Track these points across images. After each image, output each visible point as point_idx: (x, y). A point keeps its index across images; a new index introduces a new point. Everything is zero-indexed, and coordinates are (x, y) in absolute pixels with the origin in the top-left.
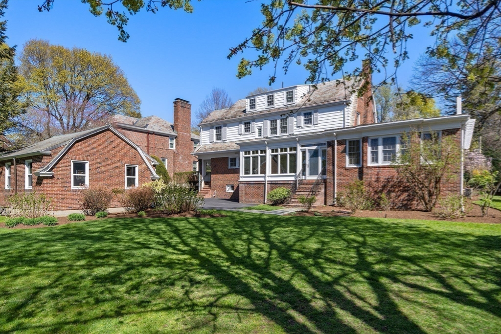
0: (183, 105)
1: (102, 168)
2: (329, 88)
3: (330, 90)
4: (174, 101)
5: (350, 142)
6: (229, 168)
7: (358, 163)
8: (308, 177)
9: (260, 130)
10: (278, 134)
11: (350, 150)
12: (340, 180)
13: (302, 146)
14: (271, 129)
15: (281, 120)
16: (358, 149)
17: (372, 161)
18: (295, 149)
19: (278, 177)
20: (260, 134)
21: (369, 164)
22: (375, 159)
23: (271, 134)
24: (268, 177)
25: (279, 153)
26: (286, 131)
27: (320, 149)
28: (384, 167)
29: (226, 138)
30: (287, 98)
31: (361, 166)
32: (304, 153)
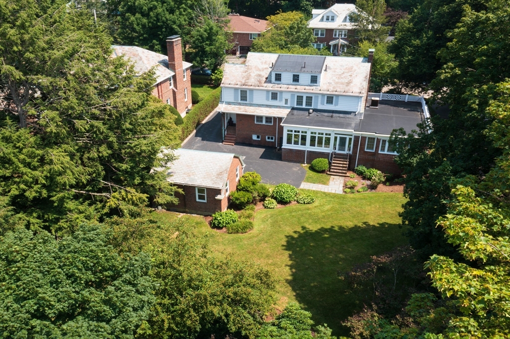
1: (232, 178)
2: (343, 70)
3: (344, 73)
5: (369, 138)
6: (255, 123)
7: (373, 149)
8: (337, 151)
9: (286, 100)
10: (304, 106)
11: (368, 142)
12: (360, 157)
13: (335, 134)
14: (297, 101)
15: (307, 97)
16: (374, 142)
17: (381, 150)
18: (330, 135)
19: (316, 149)
20: (286, 103)
21: (380, 152)
22: (383, 149)
23: (297, 104)
24: (308, 148)
25: (317, 135)
26: (311, 105)
27: (348, 137)
28: (388, 155)
29: (253, 101)
30: (311, 80)
31: (374, 151)
32: (336, 138)
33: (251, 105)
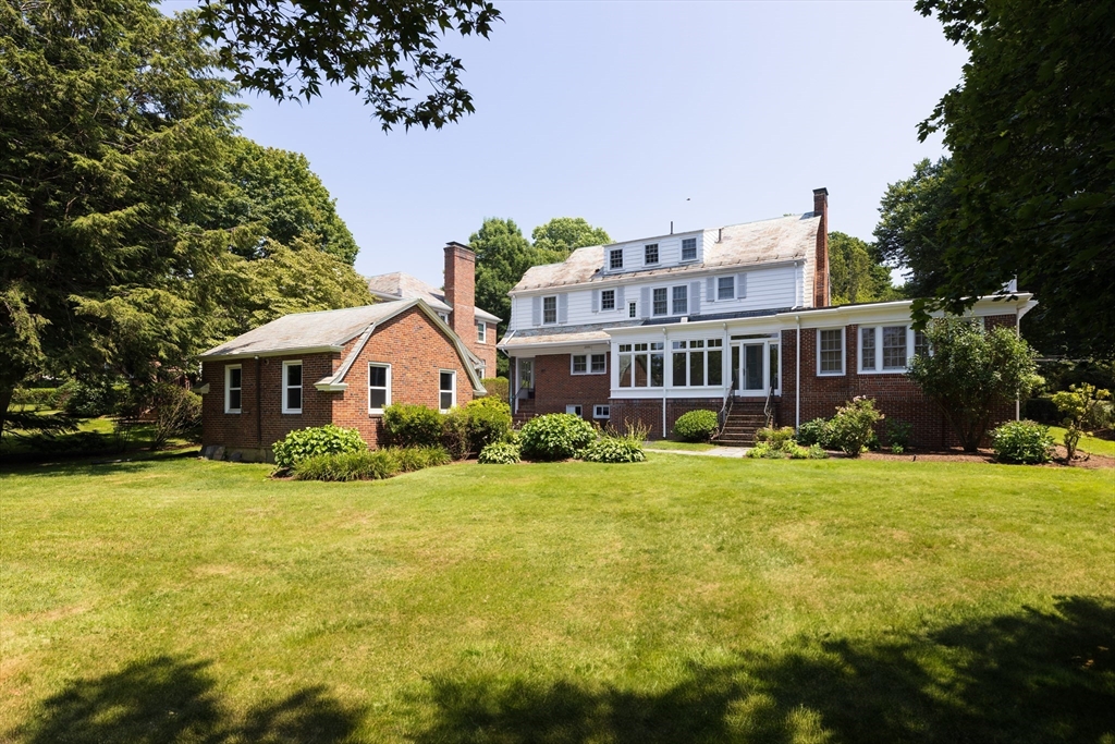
0: (463, 255)
1: (409, 375)
2: (757, 235)
3: (759, 238)
4: (446, 246)
5: (823, 333)
6: (572, 374)
7: (839, 368)
8: (742, 392)
9: (633, 306)
10: (670, 314)
11: (823, 347)
12: (805, 399)
13: (733, 338)
14: (655, 304)
15: (675, 289)
16: (839, 345)
17: (865, 366)
18: (719, 343)
19: (688, 392)
20: (632, 314)
21: (860, 372)
22: (869, 363)
23: (656, 312)
24: (668, 391)
25: (688, 350)
26: (685, 310)
27: (766, 344)
28: (886, 376)
29: (566, 318)
30: (683, 251)
31: (844, 374)
32: (735, 351)
33: (565, 330)
